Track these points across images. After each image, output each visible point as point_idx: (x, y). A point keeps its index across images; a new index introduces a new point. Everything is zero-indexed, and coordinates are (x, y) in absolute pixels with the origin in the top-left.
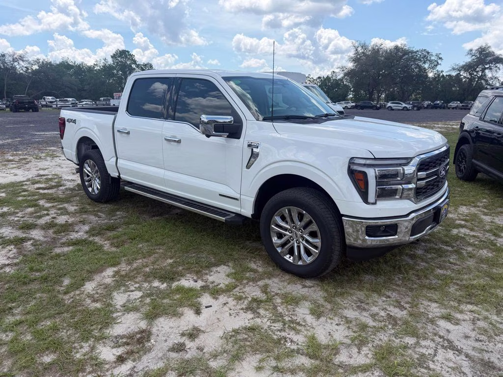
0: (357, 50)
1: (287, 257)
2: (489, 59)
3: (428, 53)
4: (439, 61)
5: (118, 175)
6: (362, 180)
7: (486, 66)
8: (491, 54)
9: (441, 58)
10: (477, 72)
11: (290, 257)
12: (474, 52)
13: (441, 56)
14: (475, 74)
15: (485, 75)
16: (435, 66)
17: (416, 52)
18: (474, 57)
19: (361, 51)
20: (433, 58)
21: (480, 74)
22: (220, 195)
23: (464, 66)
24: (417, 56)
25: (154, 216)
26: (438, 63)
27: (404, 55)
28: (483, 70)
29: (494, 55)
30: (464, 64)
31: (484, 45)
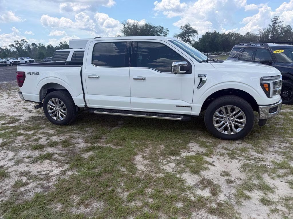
0: (125, 26)
1: (223, 132)
2: (190, 31)
3: (162, 28)
4: (168, 32)
5: (85, 105)
6: (267, 87)
7: (190, 35)
8: (190, 29)
9: (168, 31)
10: (186, 38)
11: (225, 132)
12: (183, 27)
13: (168, 29)
14: (185, 38)
15: (189, 39)
16: (166, 35)
17: (156, 27)
18: (183, 30)
19: (127, 27)
20: (164, 30)
21: (187, 39)
22: (177, 106)
23: (180, 34)
24: (157, 29)
25: (113, 127)
26: (167, 33)
27: (150, 29)
28: (188, 36)
29: (192, 29)
30: (179, 33)
31: (187, 24)
